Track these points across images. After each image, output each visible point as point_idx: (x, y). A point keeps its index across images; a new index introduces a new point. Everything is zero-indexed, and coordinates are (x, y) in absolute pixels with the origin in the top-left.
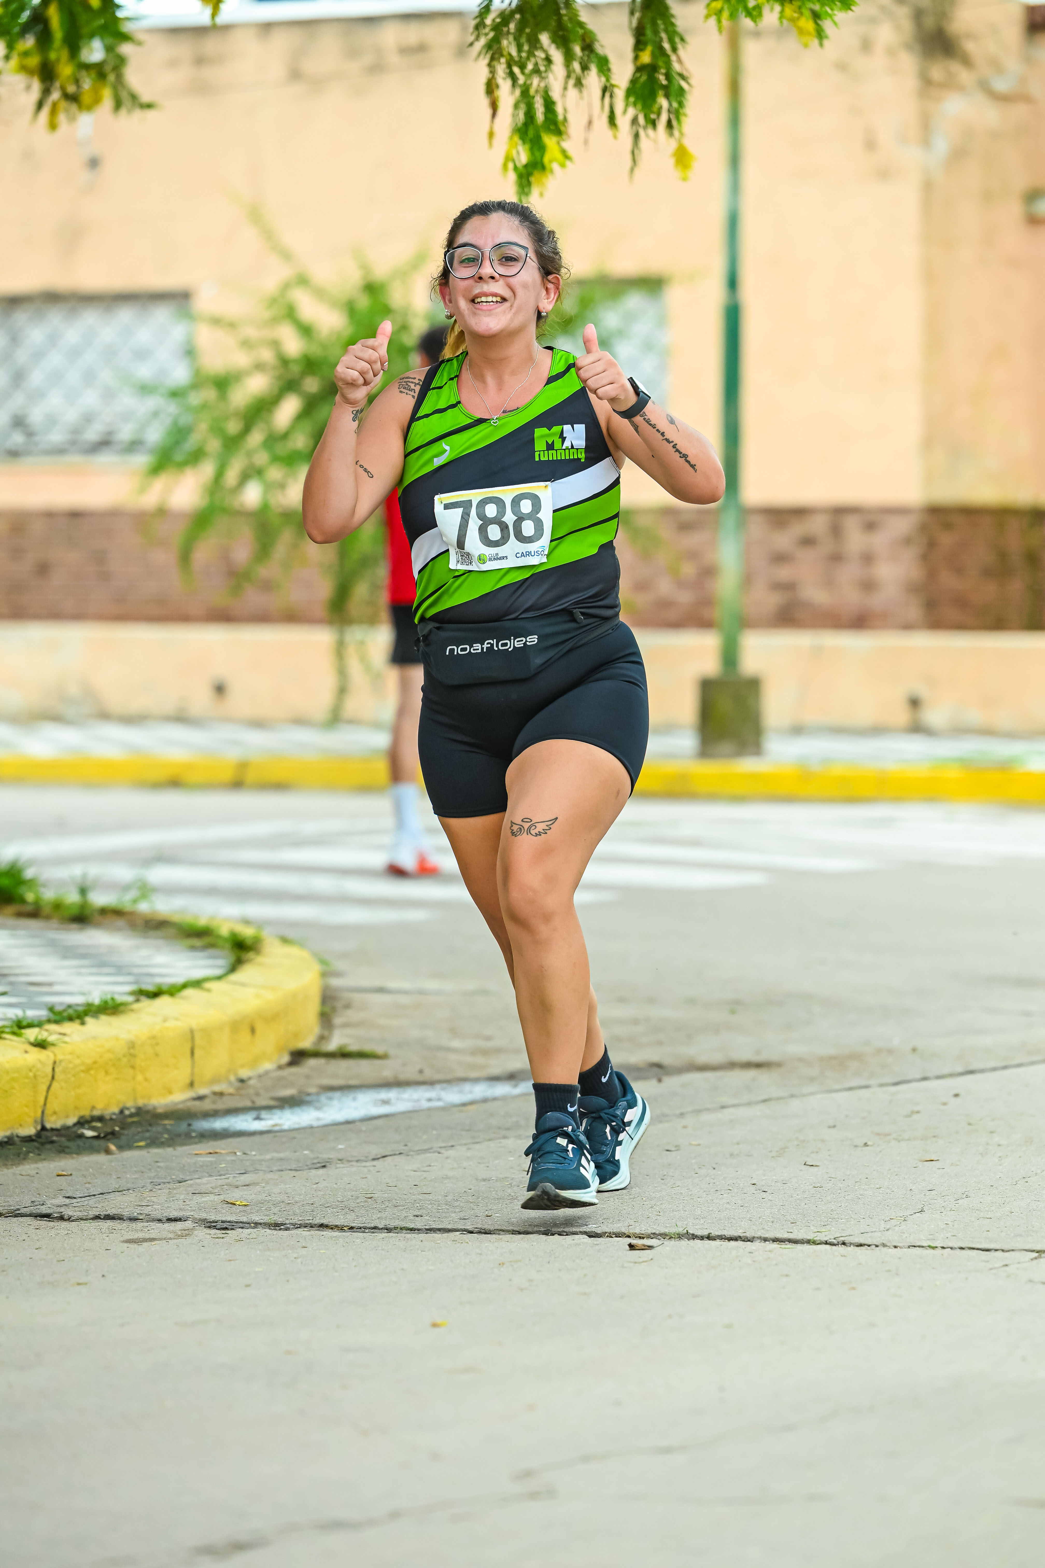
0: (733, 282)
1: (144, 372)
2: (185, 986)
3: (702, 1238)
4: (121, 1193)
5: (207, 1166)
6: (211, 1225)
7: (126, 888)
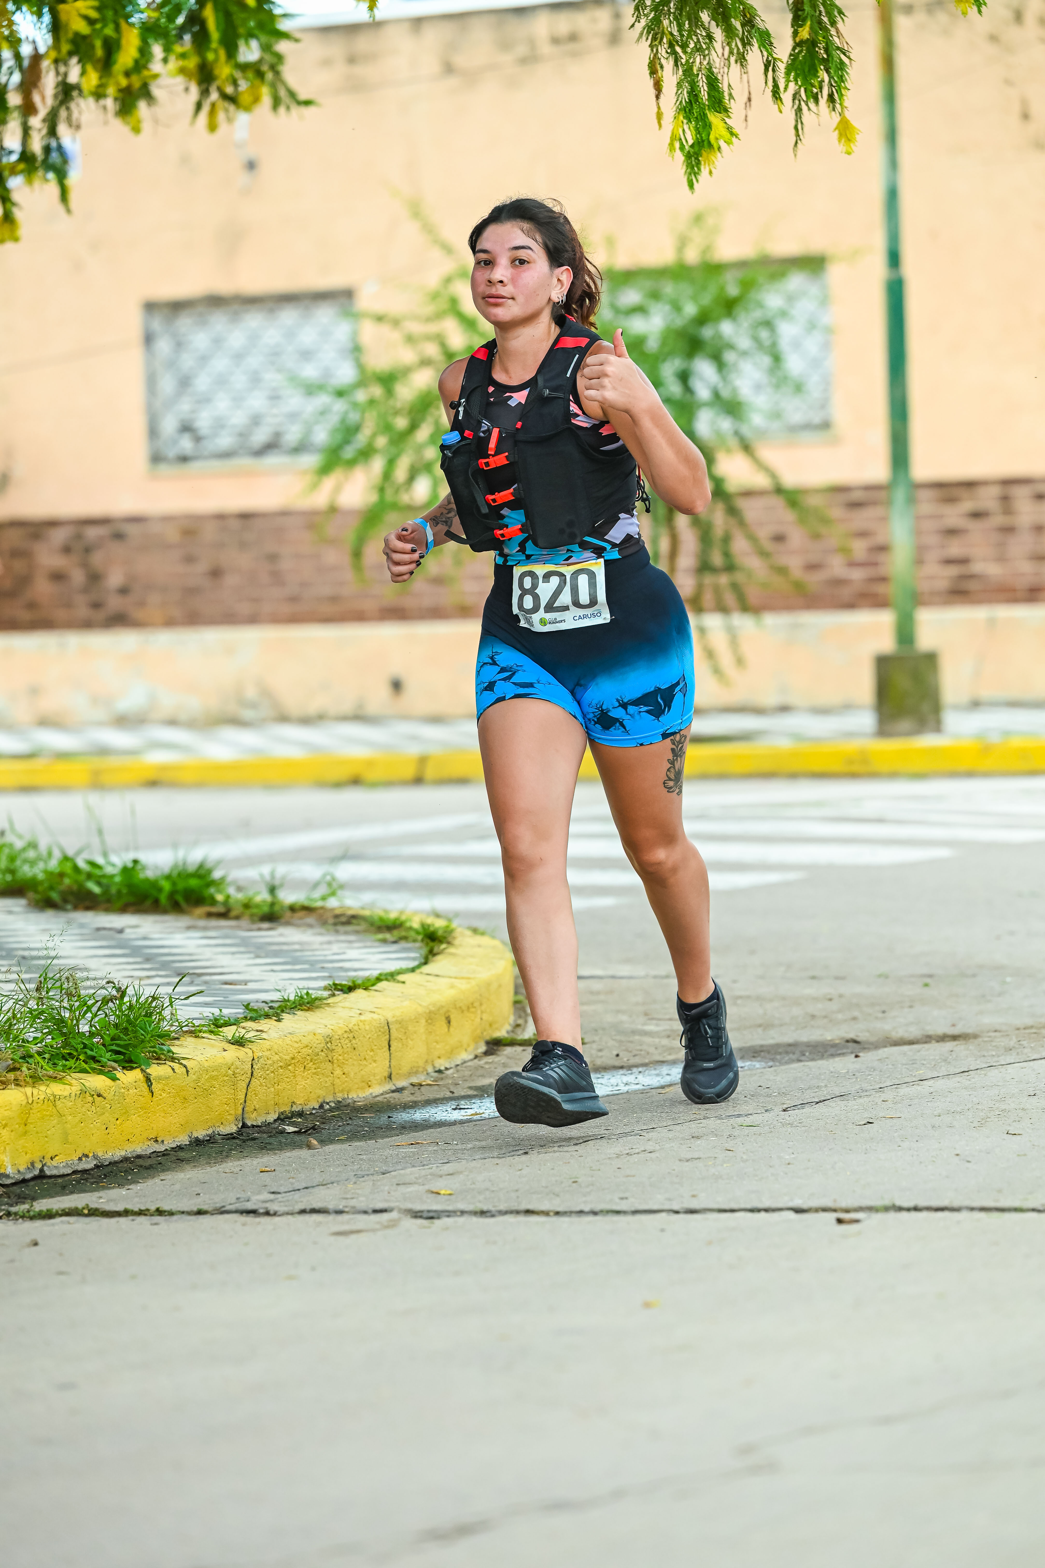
0: (894, 258)
1: (310, 372)
2: (379, 979)
3: (908, 1210)
4: (325, 1187)
5: (410, 1157)
6: (417, 1215)
7: (316, 885)
